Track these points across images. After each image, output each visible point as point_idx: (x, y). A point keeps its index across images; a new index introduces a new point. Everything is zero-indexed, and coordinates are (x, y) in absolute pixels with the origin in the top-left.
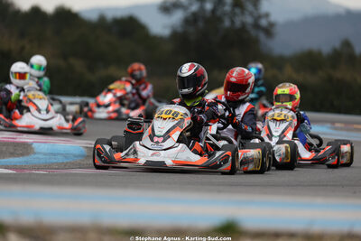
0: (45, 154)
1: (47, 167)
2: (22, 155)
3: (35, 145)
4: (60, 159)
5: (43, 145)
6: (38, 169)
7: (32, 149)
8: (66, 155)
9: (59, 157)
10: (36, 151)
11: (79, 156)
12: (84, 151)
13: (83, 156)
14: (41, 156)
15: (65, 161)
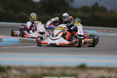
0: (6, 42)
3: (3, 39)
4: (12, 43)
5: (5, 39)
7: (2, 40)
8: (13, 42)
10: (3, 41)
11: (18, 42)
12: (19, 40)
13: (19, 42)
14: (5, 42)
15: (13, 44)
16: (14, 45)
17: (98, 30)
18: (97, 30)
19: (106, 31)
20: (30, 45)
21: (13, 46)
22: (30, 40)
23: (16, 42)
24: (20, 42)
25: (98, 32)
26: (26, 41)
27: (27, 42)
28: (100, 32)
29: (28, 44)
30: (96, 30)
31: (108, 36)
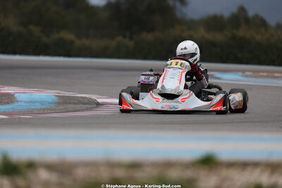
0: (26, 102)
1: (30, 112)
2: (8, 103)
3: (16, 95)
4: (38, 106)
5: (23, 95)
6: (24, 114)
7: (15, 98)
8: (42, 102)
9: (37, 104)
10: (18, 99)
11: (51, 103)
12: (56, 99)
13: (56, 103)
14: (23, 104)
15: (43, 107)
16: (44, 110)
17: (247, 73)
18: (243, 71)
19: (265, 74)
20: (83, 110)
21: (42, 111)
22: (81, 97)
23: (49, 103)
24: (59, 103)
25: (246, 76)
26: (73, 101)
27: (74, 103)
28: (251, 76)
29: (78, 107)
30: (240, 74)
31: (272, 87)
